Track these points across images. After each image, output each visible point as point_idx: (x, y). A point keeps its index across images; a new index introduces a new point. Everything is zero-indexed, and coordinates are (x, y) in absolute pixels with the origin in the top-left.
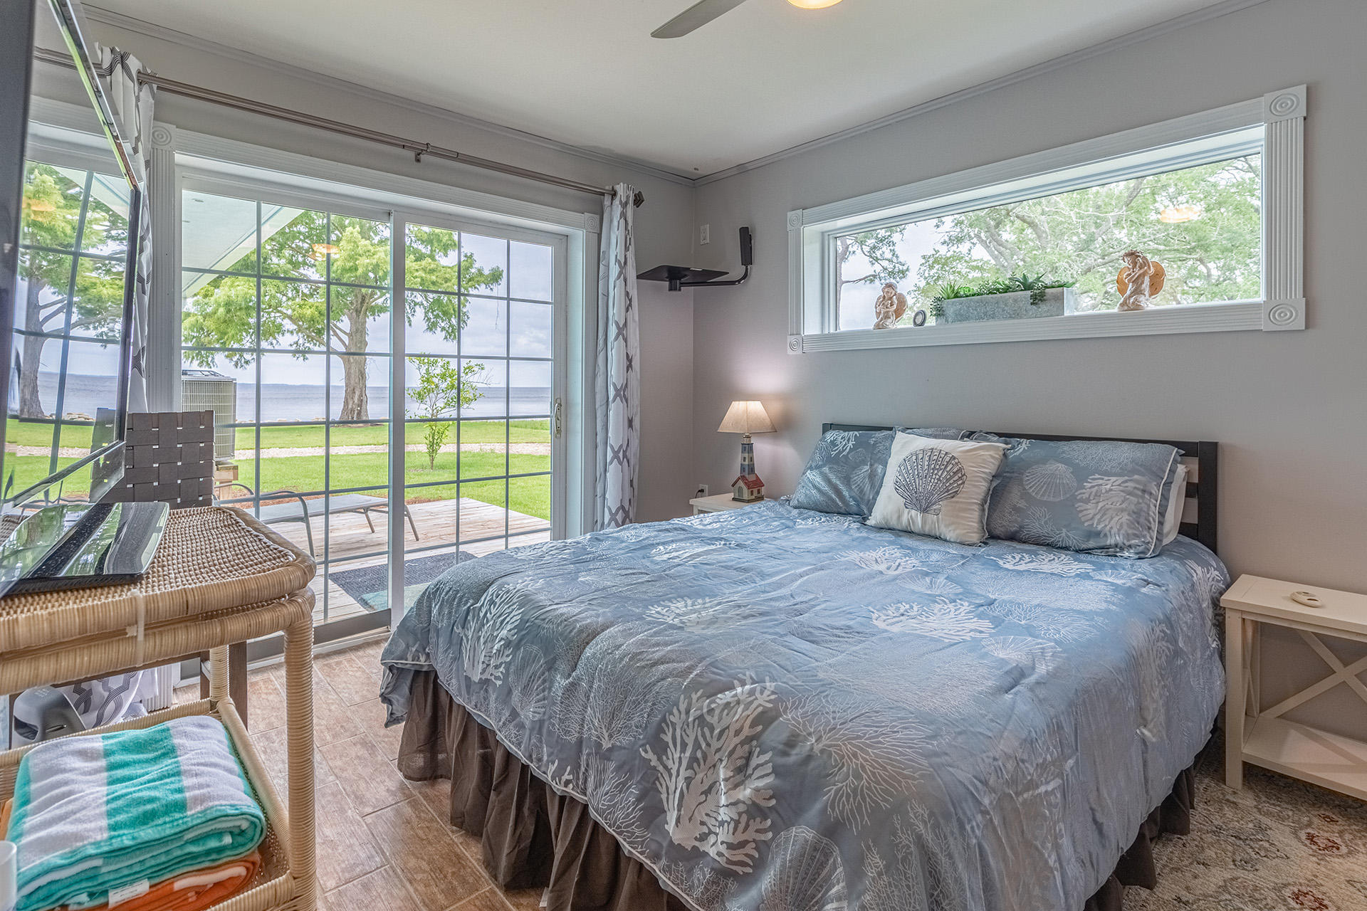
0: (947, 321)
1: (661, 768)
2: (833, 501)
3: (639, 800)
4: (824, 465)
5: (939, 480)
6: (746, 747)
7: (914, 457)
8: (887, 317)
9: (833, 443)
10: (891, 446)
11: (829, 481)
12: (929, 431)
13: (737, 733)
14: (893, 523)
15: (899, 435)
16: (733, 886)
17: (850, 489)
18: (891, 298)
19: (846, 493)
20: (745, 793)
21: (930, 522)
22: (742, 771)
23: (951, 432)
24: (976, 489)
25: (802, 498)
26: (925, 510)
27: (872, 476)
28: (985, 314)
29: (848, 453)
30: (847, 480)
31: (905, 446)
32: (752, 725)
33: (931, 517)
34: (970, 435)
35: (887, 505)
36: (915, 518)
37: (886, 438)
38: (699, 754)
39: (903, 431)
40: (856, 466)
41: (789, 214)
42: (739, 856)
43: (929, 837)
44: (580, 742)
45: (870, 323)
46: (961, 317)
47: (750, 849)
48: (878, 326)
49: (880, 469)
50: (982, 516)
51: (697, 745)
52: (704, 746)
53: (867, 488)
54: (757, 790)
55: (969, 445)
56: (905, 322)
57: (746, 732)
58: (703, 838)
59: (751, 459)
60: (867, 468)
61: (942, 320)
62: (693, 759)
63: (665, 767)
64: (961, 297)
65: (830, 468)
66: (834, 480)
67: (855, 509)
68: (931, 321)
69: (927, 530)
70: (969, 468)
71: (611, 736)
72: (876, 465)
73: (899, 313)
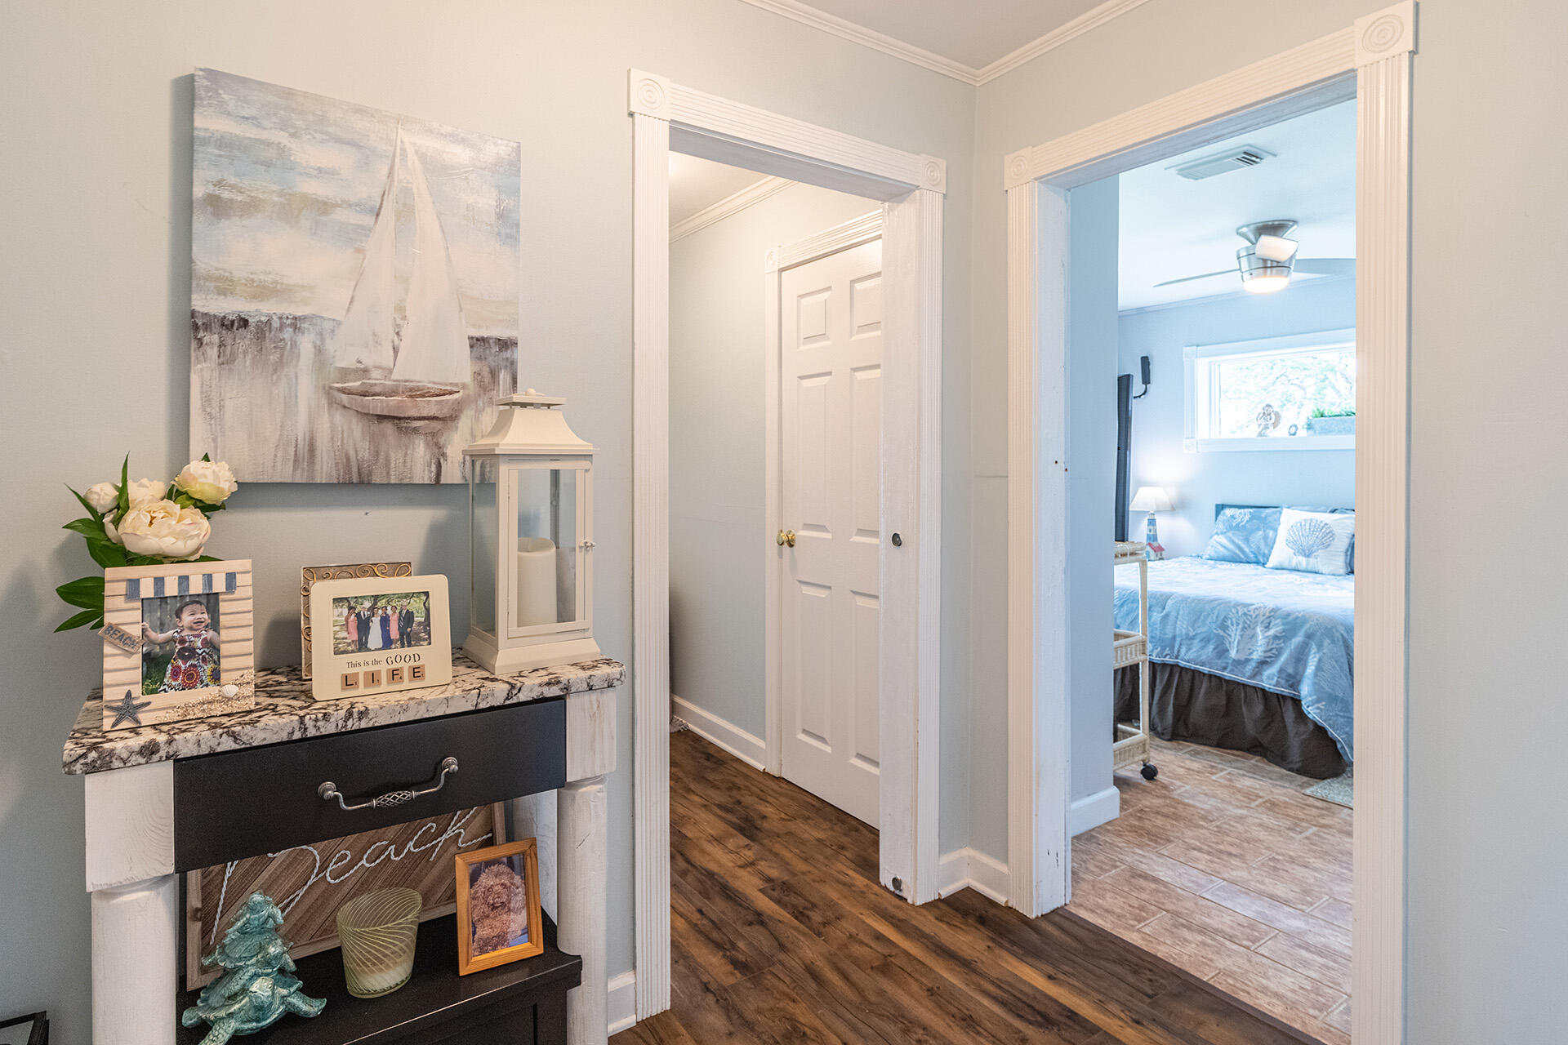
0: (1315, 432)
1: (1226, 635)
2: (1238, 555)
3: (1214, 649)
4: (1228, 531)
5: (1317, 537)
6: (1268, 620)
7: (1299, 525)
8: (1266, 427)
9: (1233, 517)
10: (1279, 518)
11: (1233, 542)
12: (1307, 508)
13: (1264, 616)
14: (1286, 565)
15: (1285, 511)
16: (1265, 667)
17: (1250, 546)
18: (1270, 414)
19: (1247, 550)
20: (1272, 632)
21: (1312, 563)
22: (1267, 627)
23: (1322, 508)
24: (1342, 544)
25: (1213, 554)
26: (1308, 556)
27: (1265, 538)
28: (1344, 429)
29: (1246, 523)
30: (1247, 540)
31: (1290, 519)
32: (1270, 612)
33: (1312, 560)
34: (1333, 511)
35: (1281, 553)
36: (1302, 561)
37: (1275, 513)
38: (1246, 625)
39: (1288, 508)
40: (1252, 532)
41: (1186, 350)
42: (1269, 654)
43: (1345, 634)
44: (1174, 638)
45: (1252, 431)
46: (1326, 431)
47: (1274, 651)
48: (1260, 435)
49: (1271, 533)
50: (1346, 559)
51: (1245, 622)
52: (1248, 622)
53: (1262, 546)
54: (1277, 631)
55: (1336, 516)
56: (1282, 431)
57: (1267, 614)
58: (1250, 654)
59: (1156, 531)
60: (1261, 533)
61: (1311, 432)
62: (1244, 628)
63: (1229, 635)
64: (1326, 417)
65: (1233, 534)
66: (1237, 541)
67: (1254, 560)
68: (1302, 433)
69: (1309, 568)
70: (1336, 530)
71: (1194, 630)
72: (1267, 531)
73: (1275, 425)
